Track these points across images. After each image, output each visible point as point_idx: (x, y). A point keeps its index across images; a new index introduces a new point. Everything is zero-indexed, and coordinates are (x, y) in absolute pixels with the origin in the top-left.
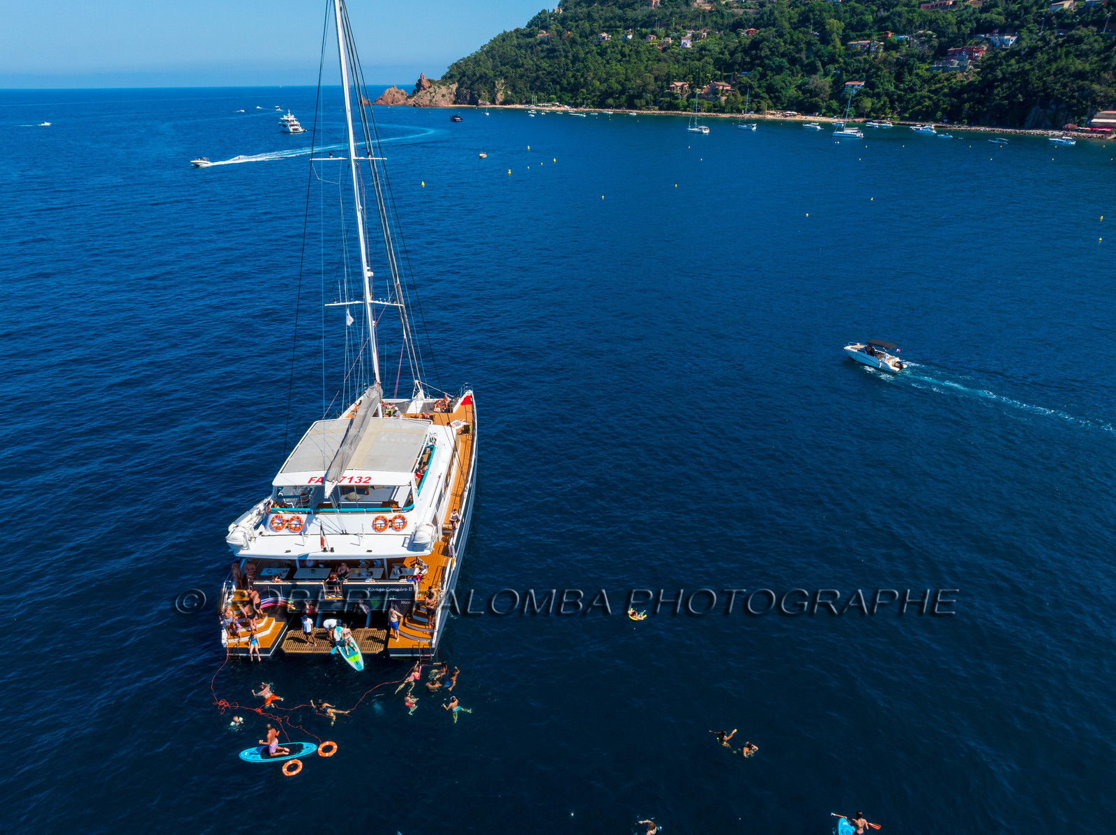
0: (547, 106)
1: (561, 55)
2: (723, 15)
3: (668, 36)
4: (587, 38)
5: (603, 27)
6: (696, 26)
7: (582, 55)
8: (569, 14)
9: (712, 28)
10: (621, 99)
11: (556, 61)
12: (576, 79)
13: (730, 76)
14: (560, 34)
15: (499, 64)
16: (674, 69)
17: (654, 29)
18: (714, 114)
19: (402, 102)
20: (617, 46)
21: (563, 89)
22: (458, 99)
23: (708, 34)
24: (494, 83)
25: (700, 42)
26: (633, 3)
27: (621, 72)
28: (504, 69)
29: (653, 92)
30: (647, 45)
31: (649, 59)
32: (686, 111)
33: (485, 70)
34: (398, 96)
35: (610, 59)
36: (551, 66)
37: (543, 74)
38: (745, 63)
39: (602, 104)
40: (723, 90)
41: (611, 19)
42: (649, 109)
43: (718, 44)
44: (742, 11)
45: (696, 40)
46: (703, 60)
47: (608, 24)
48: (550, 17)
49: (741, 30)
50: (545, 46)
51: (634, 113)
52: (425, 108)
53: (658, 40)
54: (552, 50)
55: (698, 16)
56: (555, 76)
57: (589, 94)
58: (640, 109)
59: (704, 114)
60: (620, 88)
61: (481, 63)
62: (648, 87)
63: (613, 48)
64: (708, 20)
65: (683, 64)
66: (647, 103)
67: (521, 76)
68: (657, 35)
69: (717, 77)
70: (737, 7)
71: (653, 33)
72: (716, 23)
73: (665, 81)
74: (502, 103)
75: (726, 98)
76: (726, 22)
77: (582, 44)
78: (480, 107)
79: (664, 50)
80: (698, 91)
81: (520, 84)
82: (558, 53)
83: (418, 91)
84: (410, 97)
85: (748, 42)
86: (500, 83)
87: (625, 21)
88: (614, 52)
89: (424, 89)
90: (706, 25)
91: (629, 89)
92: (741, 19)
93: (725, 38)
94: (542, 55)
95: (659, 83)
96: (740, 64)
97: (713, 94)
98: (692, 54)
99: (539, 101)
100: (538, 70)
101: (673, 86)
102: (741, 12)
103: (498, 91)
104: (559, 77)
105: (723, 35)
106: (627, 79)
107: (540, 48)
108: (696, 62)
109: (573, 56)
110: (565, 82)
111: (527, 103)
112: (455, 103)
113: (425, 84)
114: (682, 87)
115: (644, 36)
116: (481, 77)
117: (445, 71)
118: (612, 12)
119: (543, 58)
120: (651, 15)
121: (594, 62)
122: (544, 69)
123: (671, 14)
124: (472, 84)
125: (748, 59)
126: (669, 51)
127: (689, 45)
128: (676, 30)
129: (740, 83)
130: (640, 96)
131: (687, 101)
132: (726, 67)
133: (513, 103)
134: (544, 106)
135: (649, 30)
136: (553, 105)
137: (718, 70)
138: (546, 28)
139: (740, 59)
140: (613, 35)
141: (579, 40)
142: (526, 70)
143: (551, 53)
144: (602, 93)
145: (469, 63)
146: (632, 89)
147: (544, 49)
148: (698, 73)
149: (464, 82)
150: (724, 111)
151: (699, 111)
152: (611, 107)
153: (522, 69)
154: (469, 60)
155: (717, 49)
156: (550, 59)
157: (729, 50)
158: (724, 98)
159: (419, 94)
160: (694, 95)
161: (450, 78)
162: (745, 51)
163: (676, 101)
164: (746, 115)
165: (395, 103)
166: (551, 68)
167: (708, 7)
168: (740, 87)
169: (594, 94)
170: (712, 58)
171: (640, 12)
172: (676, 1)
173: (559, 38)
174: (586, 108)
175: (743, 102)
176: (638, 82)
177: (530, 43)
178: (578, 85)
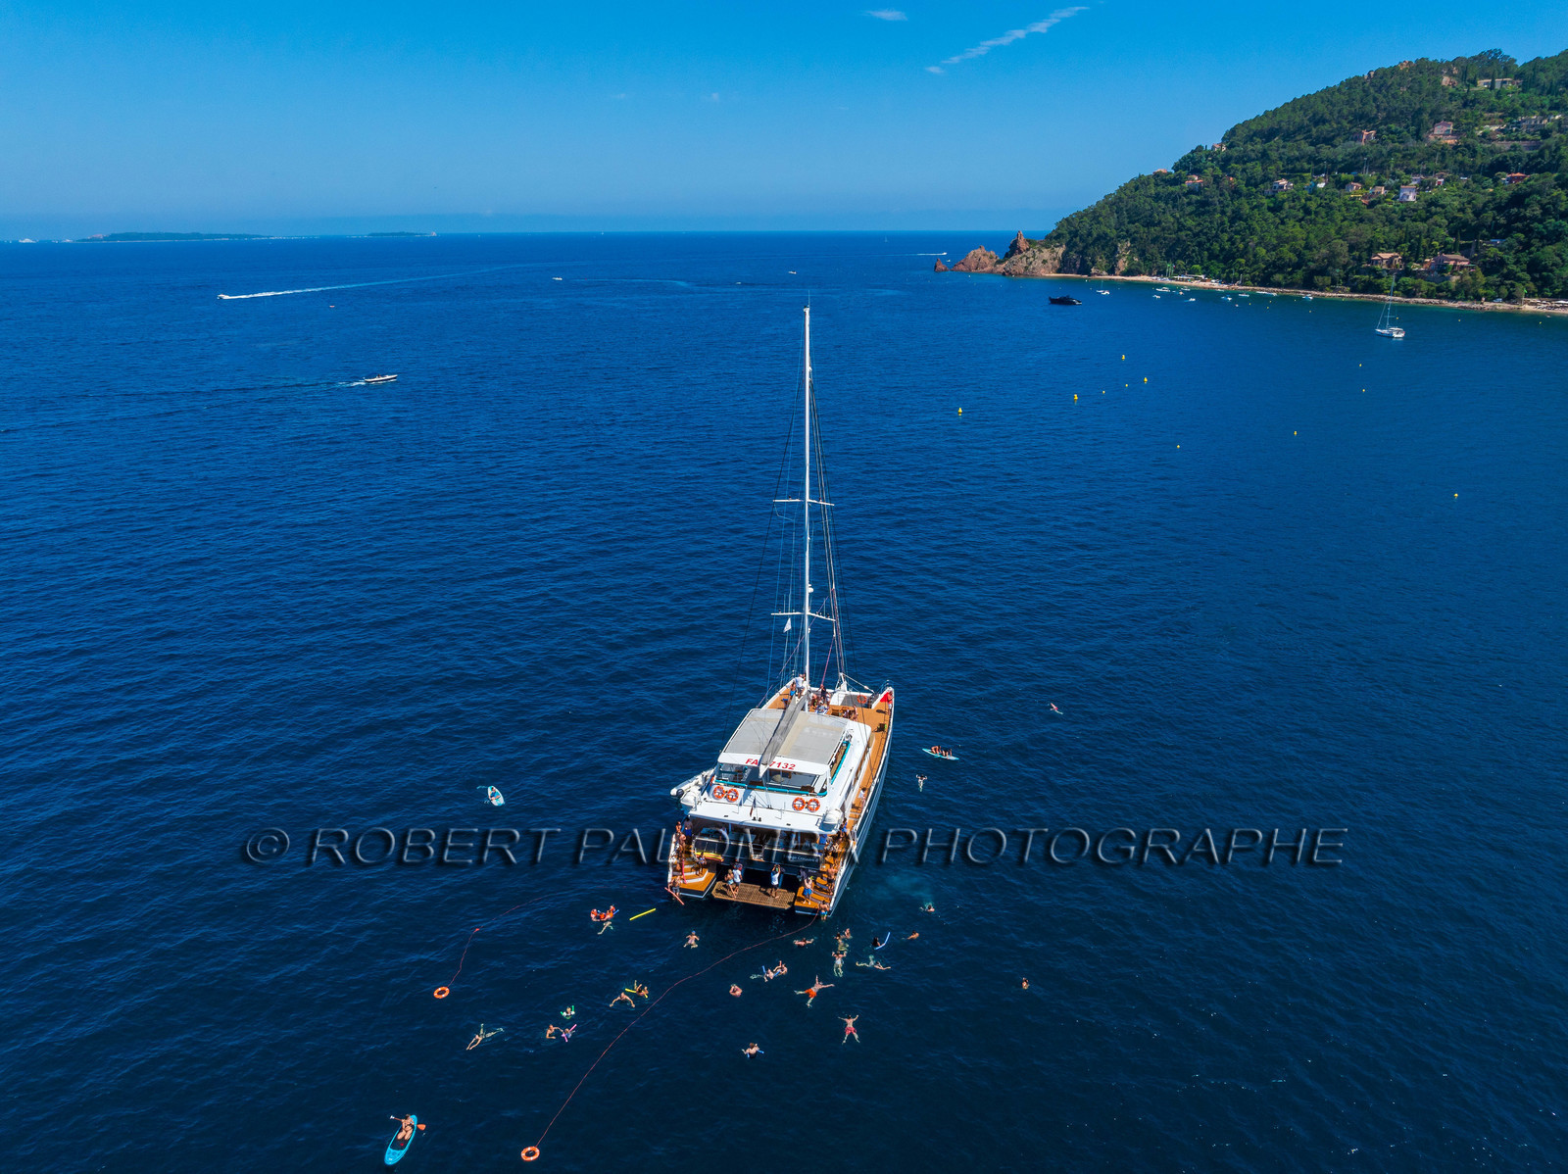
0: (1186, 280)
1: (1215, 210)
2: (1475, 151)
3: (1380, 184)
4: (1256, 186)
5: (1282, 172)
6: (1428, 169)
7: (1246, 209)
8: (1234, 153)
9: (1455, 171)
10: (1294, 275)
11: (1206, 217)
12: (1233, 243)
13: (1469, 246)
14: (1217, 180)
15: (1126, 220)
16: (1383, 233)
17: (1361, 175)
18: (1437, 301)
19: (989, 268)
20: (1299, 199)
21: (1212, 256)
22: (1064, 266)
23: (1447, 180)
24: (1116, 247)
25: (1432, 193)
26: (1333, 137)
27: (1300, 236)
28: (1132, 228)
29: (1344, 267)
30: (1347, 197)
31: (1345, 219)
32: (1392, 294)
33: (1104, 228)
34: (986, 259)
35: (1286, 217)
36: (1199, 224)
37: (1186, 236)
38: (1498, 226)
39: (1266, 282)
40: (1455, 266)
41: (1297, 159)
42: (1335, 290)
43: (1460, 196)
44: (1511, 143)
45: (1424, 191)
46: (1431, 221)
47: (1290, 166)
48: (1207, 156)
49: (1503, 173)
50: (1194, 197)
51: (1310, 295)
52: (1018, 278)
53: (1364, 191)
54: (1204, 204)
55: (1434, 155)
56: (1203, 238)
57: (1250, 267)
58: (1322, 290)
59: (1420, 300)
60: (1295, 259)
61: (1101, 219)
62: (1338, 260)
63: (1293, 201)
64: (1449, 161)
65: (1399, 227)
66: (1334, 282)
67: (1154, 241)
68: (1363, 183)
69: (1449, 246)
70: (1502, 139)
71: (1357, 180)
72: (1462, 163)
73: (1365, 250)
74: (1123, 274)
75: (1459, 277)
76: (1479, 161)
77: (1249, 196)
78: (1092, 277)
79: (1371, 205)
80: (1415, 267)
81: (1153, 249)
82: (1211, 208)
83: (1011, 256)
84: (999, 262)
85: (1506, 194)
86: (1124, 246)
87: (1317, 162)
88: (1293, 208)
89: (1020, 252)
90: (1445, 168)
91: (1309, 261)
92: (1506, 157)
93: (1474, 186)
94: (1189, 209)
95: (1356, 253)
96: (1488, 228)
97: (1439, 272)
98: (1414, 210)
99: (1177, 272)
100: (1180, 230)
101: (1376, 258)
102: (1506, 146)
103: (1120, 258)
104: (1209, 240)
105: (1471, 182)
106: (1307, 247)
107: (1186, 200)
108: (1421, 225)
109: (1233, 212)
110: (1216, 247)
111: (1159, 274)
112: (1059, 271)
113: (1022, 244)
114: (1390, 261)
115: (1342, 185)
116: (1099, 238)
117: (1051, 228)
118: (1298, 149)
119: (1190, 214)
120: (1359, 154)
121: (1263, 223)
122: (1190, 229)
123: (1390, 154)
124: (1086, 247)
125: (1502, 221)
126: (1379, 206)
127: (1411, 198)
128: (1394, 176)
129: (1486, 256)
130: (1322, 272)
131: (1396, 281)
132: (1466, 233)
133: (1140, 273)
134: (1183, 280)
135: (1351, 176)
136: (1196, 278)
137: (1452, 235)
138: (1198, 172)
139: (1490, 219)
140: (1295, 183)
141: (1245, 188)
142: (1163, 229)
143: (1203, 207)
144: (1268, 265)
145: (1085, 218)
146: (1314, 261)
147: (1193, 201)
148: (1419, 240)
149: (1075, 245)
150: (1453, 297)
151: (1414, 295)
152: (1278, 285)
153: (1157, 228)
154: (1086, 215)
155: (1456, 203)
156: (1198, 215)
157: (1474, 206)
158: (1455, 278)
159: (1012, 259)
160: (1408, 273)
161: (1056, 238)
162: (1500, 209)
163: (1379, 281)
164: (1488, 305)
165: (980, 270)
166: (1199, 228)
167: (1451, 141)
168: (1484, 263)
169: (1255, 266)
170: (1446, 218)
171: (1342, 150)
172: (1400, 132)
173: (1215, 186)
174: (1242, 285)
175: (1485, 286)
176: (1324, 251)
177: (1173, 192)
178: (1234, 253)
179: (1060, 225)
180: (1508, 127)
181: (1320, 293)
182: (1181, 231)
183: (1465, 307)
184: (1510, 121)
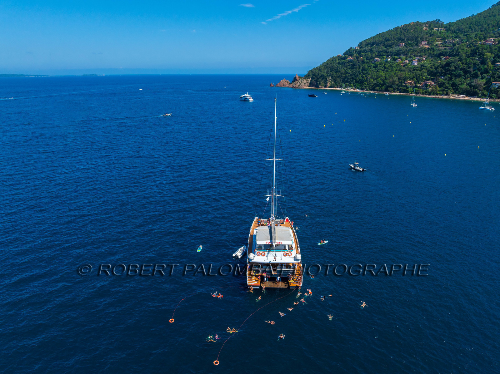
0: (349, 89)
1: (357, 67)
2: (434, 50)
3: (406, 59)
4: (369, 60)
5: (377, 55)
6: (420, 55)
7: (366, 67)
8: (362, 50)
9: (428, 56)
10: (382, 87)
11: (354, 70)
12: (363, 78)
13: (434, 78)
14: (357, 58)
15: (330, 71)
16: (408, 74)
17: (401, 57)
18: (425, 95)
19: (287, 86)
20: (382, 64)
21: (356, 82)
22: (311, 85)
23: (426, 59)
24: (327, 79)
25: (422, 62)
26: (392, 45)
27: (383, 75)
28: (331, 73)
29: (397, 85)
30: (397, 63)
31: (397, 70)
32: (412, 93)
33: (323, 73)
34: (286, 83)
35: (379, 70)
37: (348, 75)
38: (442, 73)
39: (374, 89)
40: (430, 85)
41: (381, 52)
42: (395, 92)
43: (430, 63)
44: (444, 48)
45: (420, 62)
46: (422, 71)
47: (379, 54)
48: (354, 51)
49: (443, 57)
50: (351, 63)
51: (388, 94)
52: (297, 88)
53: (402, 62)
54: (353, 65)
55: (422, 51)
56: (353, 76)
57: (368, 85)
58: (391, 92)
59: (420, 95)
60: (382, 82)
61: (322, 70)
62: (395, 83)
64: (427, 53)
65: (412, 73)
66: (394, 90)
67: (338, 77)
68: (401, 59)
69: (428, 79)
70: (442, 46)
71: (400, 58)
72: (430, 53)
73: (403, 80)
74: (329, 87)
76: (435, 53)
77: (367, 63)
78: (320, 88)
79: (404, 66)
80: (418, 85)
81: (338, 79)
82: (356, 67)
83: (294, 82)
84: (290, 84)
85: (444, 63)
86: (329, 79)
87: (387, 53)
88: (381, 67)
89: (297, 81)
90: (425, 55)
91: (386, 83)
92: (443, 52)
93: (434, 60)
94: (349, 67)
95: (400, 81)
96: (439, 73)
97: (425, 87)
98: (417, 68)
99: (346, 87)
101: (407, 82)
102: (443, 48)
103: (328, 82)
104: (355, 77)
105: (433, 59)
106: (386, 79)
107: (348, 64)
108: (419, 72)
109: (363, 68)
111: (340, 87)
112: (309, 87)
113: (297, 78)
114: (411, 83)
115: (395, 60)
116: (321, 76)
117: (306, 73)
118: (381, 49)
119: (349, 69)
120: (400, 50)
121: (372, 71)
122: (349, 73)
123: (409, 50)
124: (317, 79)
125: (443, 71)
126: (407, 66)
127: (416, 64)
128: (411, 57)
129: (439, 82)
130: (391, 86)
131: (413, 89)
132: (433, 75)
133: (334, 87)
134: (348, 89)
135: (398, 57)
136: (352, 89)
137: (429, 75)
138: (351, 55)
139: (440, 71)
140: (381, 59)
141: (366, 60)
142: (341, 73)
143: (353, 66)
144: (374, 84)
145: (317, 70)
146: (388, 83)
147: (350, 65)
148: (419, 77)
149: (314, 78)
150: (430, 94)
151: (418, 94)
152: (377, 90)
153: (339, 73)
154: (317, 69)
155: (429, 66)
156: (352, 69)
157: (435, 66)
158: (430, 88)
159: (295, 83)
160: (416, 87)
161: (308, 76)
162: (442, 67)
163: (408, 89)
164: (440, 97)
165: (284, 86)
166: (352, 73)
167: (427, 47)
168: (439, 84)
169: (370, 85)
170: (426, 70)
171: (394, 49)
172: (412, 44)
173: (357, 60)
174: (366, 90)
175: (439, 91)
176: (391, 80)
177: (344, 62)
178: (363, 81)
179: (309, 72)
180: (443, 42)
181: (390, 93)
182: (347, 74)
183: (434, 97)
184: (444, 41)
